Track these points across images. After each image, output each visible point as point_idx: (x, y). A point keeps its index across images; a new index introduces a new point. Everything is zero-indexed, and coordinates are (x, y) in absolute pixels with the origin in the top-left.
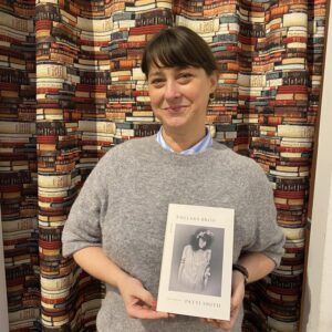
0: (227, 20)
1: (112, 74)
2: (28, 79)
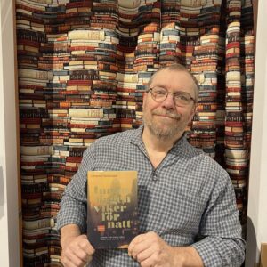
0: (211, 76)
1: (137, 113)
2: (48, 114)
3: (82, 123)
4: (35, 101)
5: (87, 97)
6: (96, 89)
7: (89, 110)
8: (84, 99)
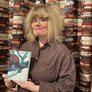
3: (16, 23)
4: (3, 14)
5: (18, 10)
6: (22, 7)
7: (19, 16)
8: (17, 11)
